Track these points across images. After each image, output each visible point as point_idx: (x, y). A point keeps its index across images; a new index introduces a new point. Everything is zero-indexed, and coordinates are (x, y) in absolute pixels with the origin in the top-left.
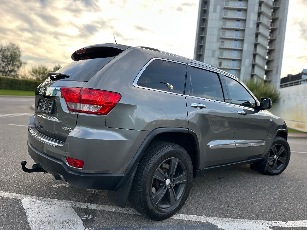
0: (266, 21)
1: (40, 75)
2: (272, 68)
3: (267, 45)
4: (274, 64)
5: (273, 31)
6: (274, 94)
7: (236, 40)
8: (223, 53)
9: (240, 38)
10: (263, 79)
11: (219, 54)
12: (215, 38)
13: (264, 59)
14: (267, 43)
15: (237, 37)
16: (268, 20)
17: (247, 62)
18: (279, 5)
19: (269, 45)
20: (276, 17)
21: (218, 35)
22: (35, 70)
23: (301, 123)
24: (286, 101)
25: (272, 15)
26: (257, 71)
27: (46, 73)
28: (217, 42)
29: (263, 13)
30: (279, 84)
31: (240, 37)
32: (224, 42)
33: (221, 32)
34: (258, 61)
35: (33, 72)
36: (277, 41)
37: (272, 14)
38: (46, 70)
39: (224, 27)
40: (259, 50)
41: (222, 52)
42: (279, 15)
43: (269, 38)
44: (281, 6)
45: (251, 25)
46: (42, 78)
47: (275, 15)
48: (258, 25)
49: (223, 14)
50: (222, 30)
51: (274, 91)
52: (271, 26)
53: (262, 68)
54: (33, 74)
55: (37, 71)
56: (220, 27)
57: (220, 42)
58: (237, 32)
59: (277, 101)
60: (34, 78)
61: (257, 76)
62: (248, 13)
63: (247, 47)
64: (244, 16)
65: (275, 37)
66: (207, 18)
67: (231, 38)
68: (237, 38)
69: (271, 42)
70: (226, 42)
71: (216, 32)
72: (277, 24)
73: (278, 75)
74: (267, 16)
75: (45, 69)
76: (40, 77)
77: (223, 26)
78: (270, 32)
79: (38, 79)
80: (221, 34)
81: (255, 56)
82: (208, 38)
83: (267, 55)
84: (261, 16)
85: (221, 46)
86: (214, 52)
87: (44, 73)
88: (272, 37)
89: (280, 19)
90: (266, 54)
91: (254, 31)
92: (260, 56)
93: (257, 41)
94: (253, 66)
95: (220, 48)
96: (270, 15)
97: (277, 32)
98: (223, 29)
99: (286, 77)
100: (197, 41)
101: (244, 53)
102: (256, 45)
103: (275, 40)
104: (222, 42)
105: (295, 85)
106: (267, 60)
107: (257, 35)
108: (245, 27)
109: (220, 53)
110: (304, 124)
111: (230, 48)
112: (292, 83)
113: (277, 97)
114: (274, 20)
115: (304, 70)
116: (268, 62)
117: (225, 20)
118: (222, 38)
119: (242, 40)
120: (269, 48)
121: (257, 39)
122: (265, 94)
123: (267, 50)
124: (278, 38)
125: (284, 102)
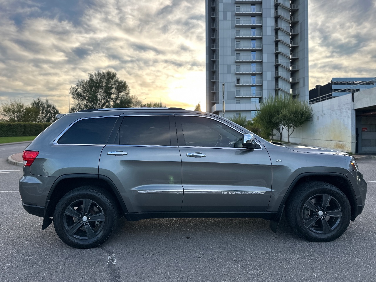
0: (284, 26)
1: (14, 114)
2: (298, 79)
3: (290, 54)
4: (300, 75)
5: (293, 37)
6: (305, 111)
7: (253, 51)
8: (240, 67)
10: (290, 95)
11: (236, 69)
12: (229, 51)
13: (288, 70)
14: (290, 52)
16: (287, 25)
17: (269, 75)
18: (297, 7)
19: (291, 54)
20: (296, 20)
21: (233, 47)
22: (6, 108)
23: (341, 143)
24: (321, 118)
25: (291, 19)
26: (282, 85)
27: (23, 111)
29: (280, 17)
30: (307, 97)
31: (257, 47)
32: (239, 54)
33: (235, 43)
34: (282, 73)
35: (5, 111)
36: (300, 49)
38: (22, 107)
40: (281, 60)
42: (299, 18)
43: (291, 45)
44: (300, 8)
45: (269, 32)
46: (17, 118)
47: (294, 19)
48: (276, 31)
49: (235, 22)
50: (236, 40)
51: (305, 108)
52: (291, 32)
53: (287, 81)
54: (5, 113)
55: (9, 110)
56: (234, 37)
57: (235, 54)
58: (253, 41)
59: (311, 120)
60: (7, 118)
61: (282, 91)
62: (264, 19)
63: (267, 58)
64: (259, 22)
65: (297, 44)
66: (217, 28)
67: (248, 48)
68: (254, 48)
69: (293, 50)
70: (242, 54)
71: (229, 43)
72: (298, 29)
73: (306, 87)
74: (286, 21)
75: (20, 106)
76: (14, 116)
77: (237, 35)
78: (291, 39)
79: (12, 120)
80: (236, 46)
81: (277, 67)
82: (221, 51)
83: (291, 66)
84: (279, 21)
85: (237, 59)
86: (229, 67)
87: (19, 111)
88: (294, 44)
89: (300, 23)
90: (290, 65)
91: (273, 39)
92: (283, 67)
93: (277, 50)
94: (277, 79)
95: (236, 62)
96: (289, 19)
97: (298, 39)
98: (236, 38)
99: (315, 89)
100: (208, 56)
101: (264, 64)
102: (277, 55)
103: (297, 47)
104: (237, 54)
105: (328, 99)
106: (291, 71)
107: (277, 43)
108: (262, 35)
109: (236, 67)
110: (344, 143)
111: (248, 60)
112: (325, 97)
113: (310, 114)
114: (294, 25)
115: (333, 79)
116: (293, 74)
117: (238, 29)
118: (237, 50)
119: (261, 51)
120: (292, 57)
121: (277, 48)
122: (296, 112)
123: (290, 59)
124: (301, 44)
125: (318, 119)
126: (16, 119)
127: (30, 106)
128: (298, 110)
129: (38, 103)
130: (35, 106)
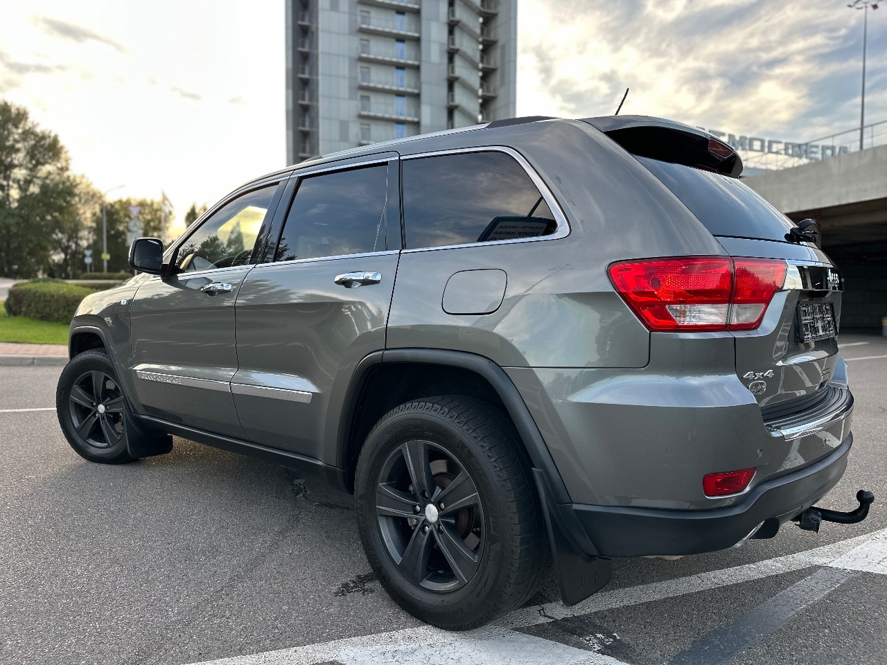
0: (469, 47)
3: (478, 112)
5: (487, 75)
7: (400, 94)
8: (369, 129)
9: (410, 90)
11: (360, 134)
12: (344, 88)
14: (477, 107)
15: (402, 86)
16: (474, 45)
18: (495, 7)
19: (481, 112)
20: (492, 37)
21: (352, 78)
25: (482, 33)
28: (351, 98)
29: (460, 24)
32: (368, 98)
33: (359, 70)
37: (482, 29)
39: (364, 55)
41: (367, 127)
42: (498, 33)
43: (480, 91)
44: (501, 10)
45: (434, 53)
47: (488, 33)
48: (452, 55)
49: (359, 19)
50: (360, 64)
52: (482, 61)
56: (355, 55)
57: (359, 98)
58: (400, 72)
62: (424, 23)
63: (431, 116)
64: (413, 27)
65: (495, 91)
66: (314, 26)
67: (387, 87)
68: (402, 89)
69: (485, 104)
70: (374, 98)
71: (344, 69)
72: (496, 58)
74: (471, 34)
77: (363, 52)
78: (481, 78)
80: (359, 76)
82: (324, 85)
84: (457, 33)
85: (363, 109)
86: (344, 125)
88: (488, 91)
89: (500, 43)
91: (443, 72)
93: (453, 100)
95: (361, 117)
96: (478, 31)
97: (496, 80)
98: (361, 60)
100: (291, 92)
101: (424, 104)
102: (451, 112)
103: (493, 98)
104: (362, 97)
107: (451, 85)
108: (420, 61)
109: (362, 129)
111: (387, 116)
114: (488, 47)
117: (365, 37)
118: (362, 88)
119: (417, 97)
121: (452, 96)
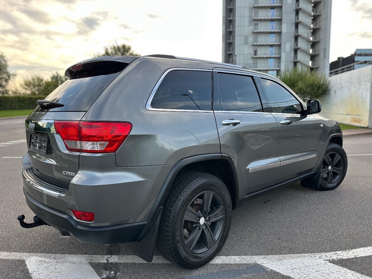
1: (35, 87)
2: (318, 51)
3: (311, 23)
4: (321, 46)
5: (316, 5)
6: (322, 83)
7: (272, 20)
8: (257, 38)
9: (277, 18)
10: (308, 66)
11: (253, 40)
12: (247, 21)
13: (308, 41)
14: (311, 21)
15: (273, 17)
17: (288, 46)
19: (313, 23)
21: (250, 16)
22: (27, 82)
23: (358, 117)
24: (338, 92)
26: (301, 57)
27: (43, 85)
28: (250, 25)
30: (327, 71)
31: (277, 16)
32: (257, 24)
33: (253, 12)
34: (302, 44)
35: (26, 85)
36: (322, 18)
38: (42, 80)
39: (256, 5)
40: (302, 31)
41: (256, 37)
43: (312, 14)
46: (38, 91)
50: (254, 10)
51: (322, 81)
53: (306, 52)
54: (26, 87)
55: (30, 83)
56: (252, 6)
57: (253, 25)
58: (273, 10)
59: (328, 93)
60: (28, 92)
61: (302, 63)
63: (287, 28)
65: (320, 12)
67: (266, 18)
68: (273, 18)
69: (315, 19)
70: (260, 24)
71: (247, 13)
73: (327, 59)
75: (40, 80)
76: (35, 90)
77: (255, 4)
78: (313, 7)
79: (33, 93)
80: (254, 15)
81: (296, 38)
82: (238, 21)
83: (312, 36)
85: (255, 29)
86: (246, 37)
87: (39, 85)
88: (316, 12)
90: (310, 35)
91: (294, 7)
92: (303, 38)
93: (298, 20)
94: (296, 51)
95: (254, 33)
97: (321, 7)
98: (255, 7)
99: (336, 61)
100: (224, 26)
101: (283, 36)
102: (297, 25)
103: (319, 16)
104: (255, 24)
105: (347, 71)
106: (311, 42)
107: (297, 12)
108: (282, 4)
109: (254, 38)
110: (361, 117)
111: (266, 31)
112: (344, 69)
113: (327, 87)
115: (357, 50)
116: (314, 45)
118: (255, 20)
119: (280, 20)
120: (313, 26)
121: (298, 18)
122: (312, 85)
123: (311, 29)
124: (323, 13)
125: (335, 92)
126: (37, 93)
127: (50, 80)
128: (314, 83)
129: (57, 77)
130: (54, 80)
